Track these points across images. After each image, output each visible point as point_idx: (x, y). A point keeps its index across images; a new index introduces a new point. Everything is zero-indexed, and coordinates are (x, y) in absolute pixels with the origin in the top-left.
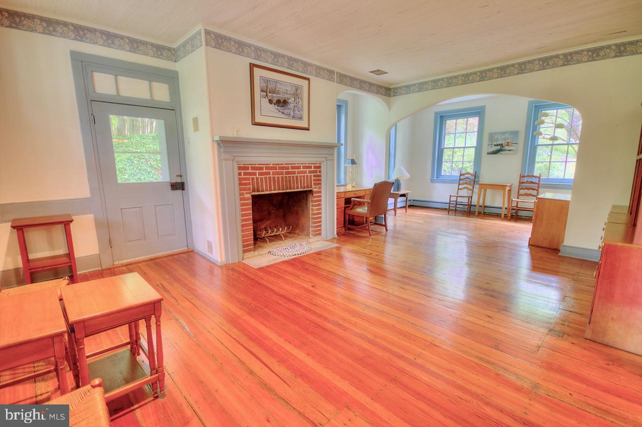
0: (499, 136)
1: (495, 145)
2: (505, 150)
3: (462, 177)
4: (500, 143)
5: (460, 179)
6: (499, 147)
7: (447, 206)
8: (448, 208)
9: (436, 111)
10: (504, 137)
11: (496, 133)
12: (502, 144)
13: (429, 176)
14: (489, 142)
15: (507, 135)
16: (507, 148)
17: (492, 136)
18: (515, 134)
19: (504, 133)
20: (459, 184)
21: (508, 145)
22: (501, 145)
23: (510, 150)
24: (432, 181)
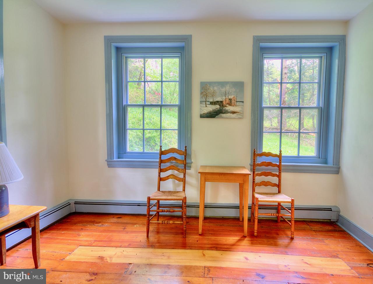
0: (215, 88)
1: (212, 103)
2: (226, 112)
3: (164, 157)
4: (219, 99)
5: (161, 161)
6: (218, 107)
7: (143, 210)
8: (145, 212)
9: (107, 34)
10: (223, 90)
11: (211, 83)
12: (222, 102)
13: (103, 154)
14: (202, 97)
15: (228, 88)
16: (229, 108)
17: (205, 87)
18: (239, 85)
19: (223, 84)
20: (161, 171)
21: (230, 104)
22: (220, 103)
23: (234, 113)
24: (110, 164)
